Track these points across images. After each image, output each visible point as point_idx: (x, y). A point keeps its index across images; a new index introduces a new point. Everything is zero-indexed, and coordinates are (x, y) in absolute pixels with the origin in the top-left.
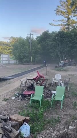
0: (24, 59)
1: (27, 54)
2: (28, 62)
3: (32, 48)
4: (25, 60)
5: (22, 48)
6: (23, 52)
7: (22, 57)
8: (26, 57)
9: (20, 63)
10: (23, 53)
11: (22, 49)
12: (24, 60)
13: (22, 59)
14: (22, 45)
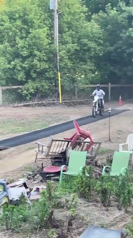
0: (26, 82)
1: (39, 60)
2: (44, 96)
3: (61, 37)
4: (31, 86)
5: (22, 38)
6: (25, 53)
7: (21, 76)
8: (34, 75)
9: (13, 101)
10: (24, 59)
11: (20, 43)
12: (26, 86)
13: (22, 83)
14: (19, 23)
